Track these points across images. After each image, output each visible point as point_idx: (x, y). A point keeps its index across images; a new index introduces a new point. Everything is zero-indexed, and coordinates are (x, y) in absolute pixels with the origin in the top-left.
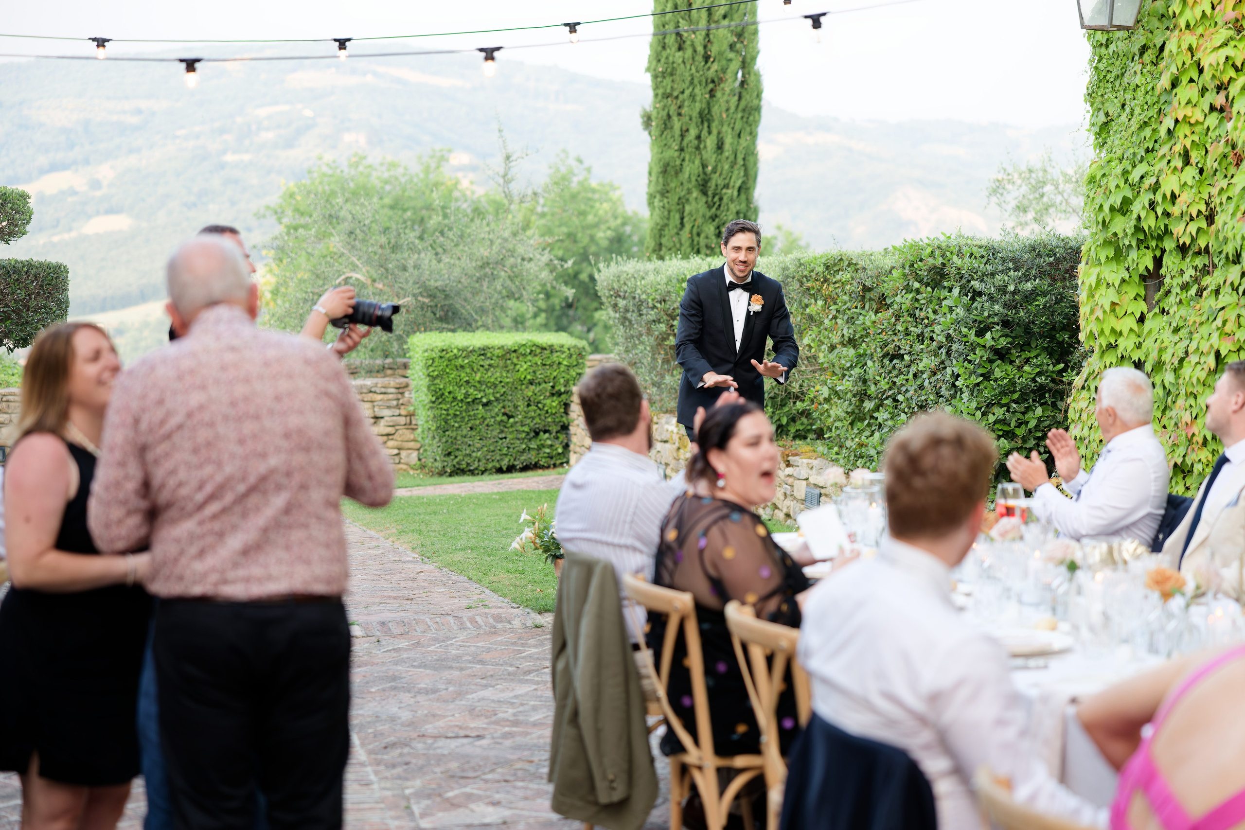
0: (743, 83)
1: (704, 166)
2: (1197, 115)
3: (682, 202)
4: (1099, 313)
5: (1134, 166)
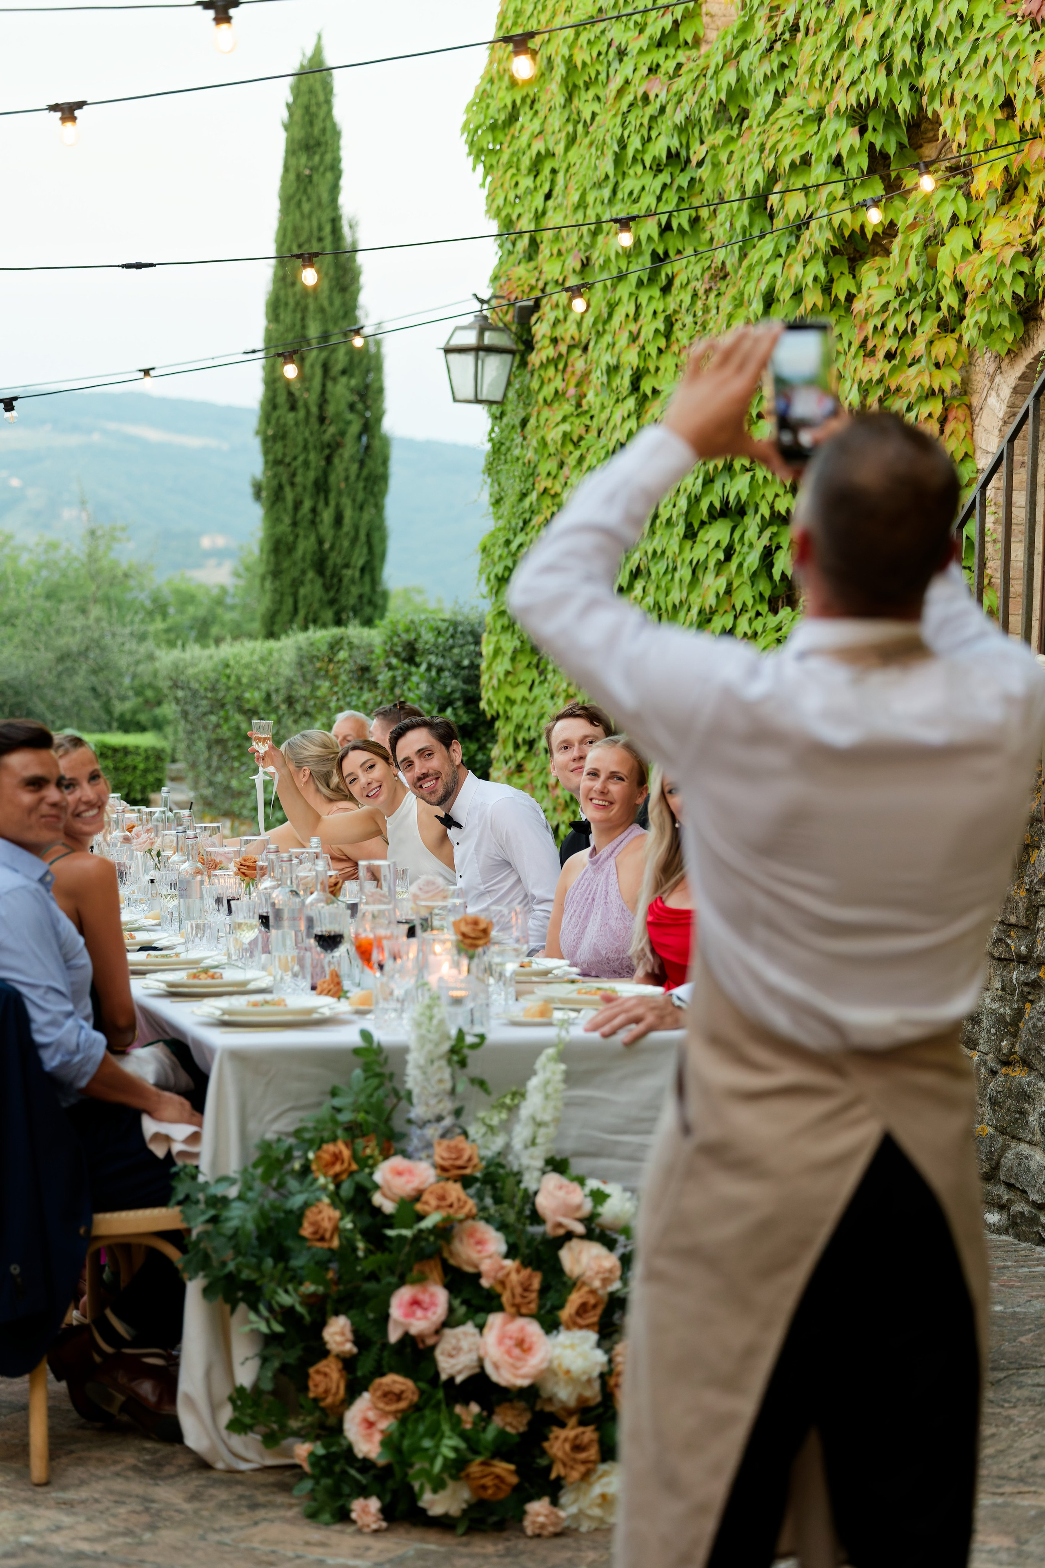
0: (368, 448)
1: (320, 542)
2: (558, 488)
3: (297, 584)
4: (495, 682)
5: (515, 535)
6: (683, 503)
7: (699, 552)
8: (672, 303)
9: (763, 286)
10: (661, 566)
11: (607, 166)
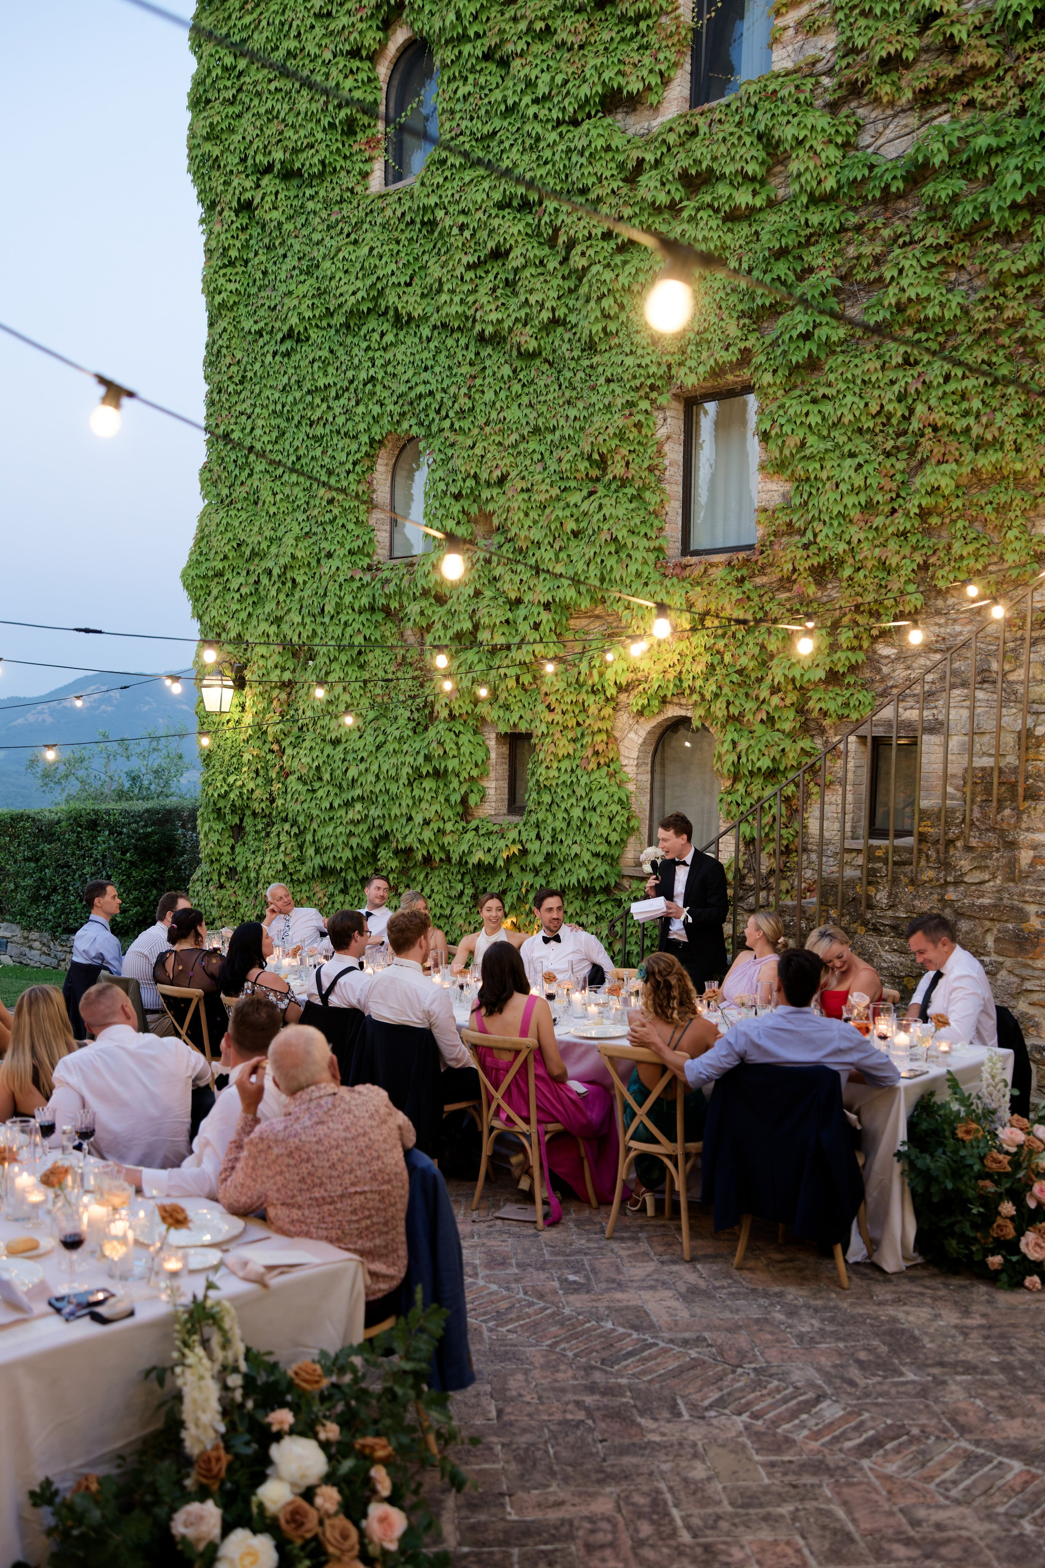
2: (262, 753)
4: (210, 844)
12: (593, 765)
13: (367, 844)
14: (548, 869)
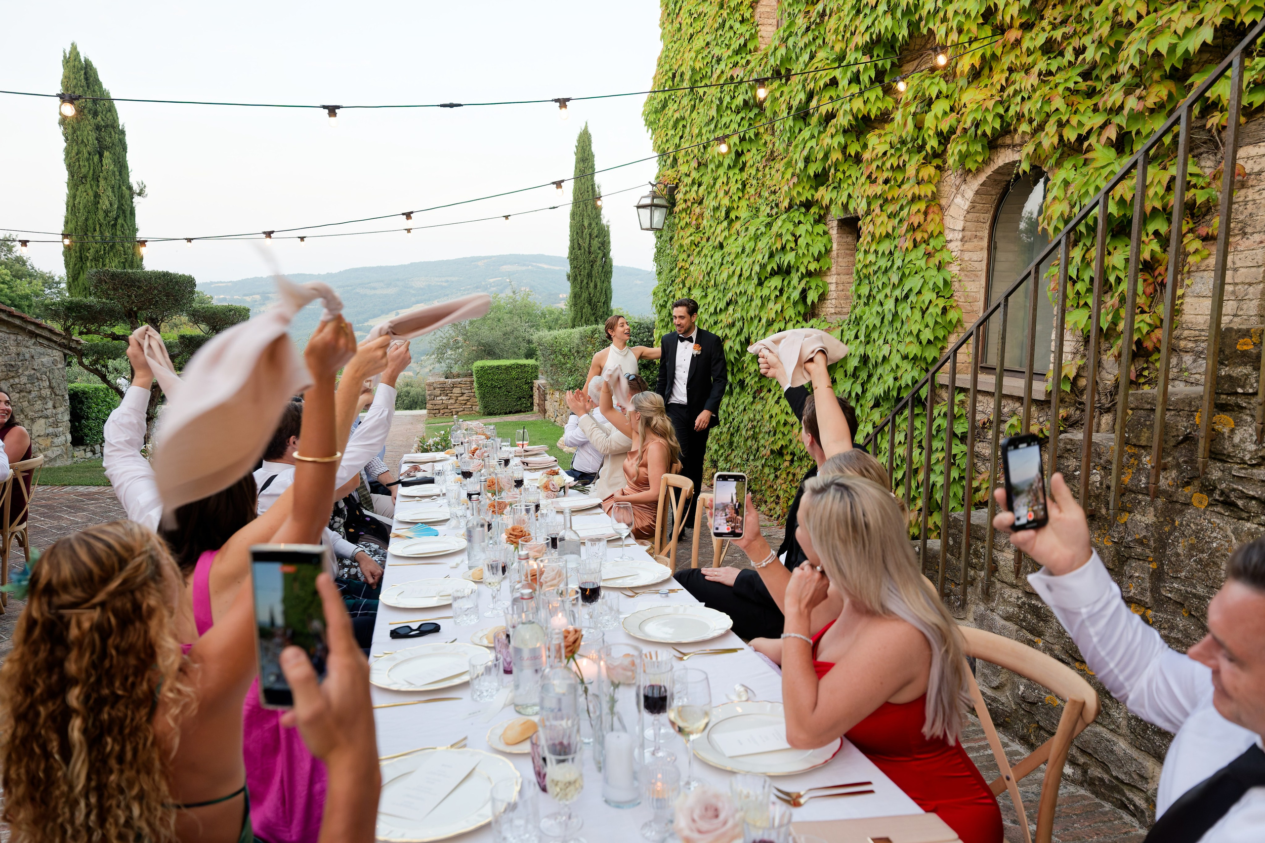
0: (605, 262)
1: (590, 294)
6: (757, 268)
7: (766, 292)
8: (745, 175)
9: (805, 153)
10: (744, 299)
11: (713, 112)
12: (909, 244)
13: (737, 347)
14: (864, 375)
